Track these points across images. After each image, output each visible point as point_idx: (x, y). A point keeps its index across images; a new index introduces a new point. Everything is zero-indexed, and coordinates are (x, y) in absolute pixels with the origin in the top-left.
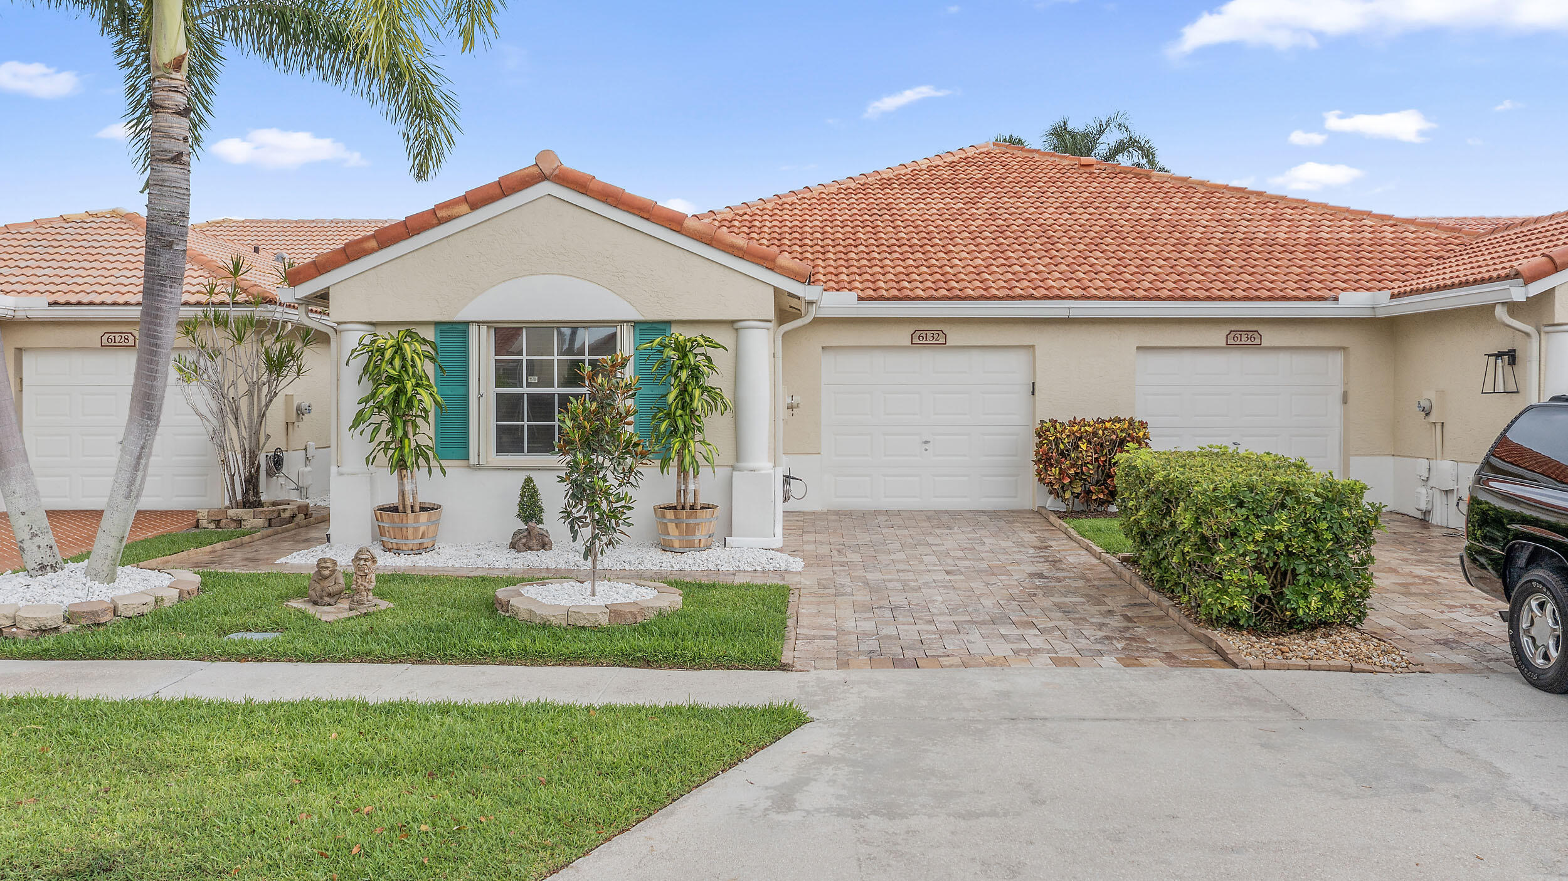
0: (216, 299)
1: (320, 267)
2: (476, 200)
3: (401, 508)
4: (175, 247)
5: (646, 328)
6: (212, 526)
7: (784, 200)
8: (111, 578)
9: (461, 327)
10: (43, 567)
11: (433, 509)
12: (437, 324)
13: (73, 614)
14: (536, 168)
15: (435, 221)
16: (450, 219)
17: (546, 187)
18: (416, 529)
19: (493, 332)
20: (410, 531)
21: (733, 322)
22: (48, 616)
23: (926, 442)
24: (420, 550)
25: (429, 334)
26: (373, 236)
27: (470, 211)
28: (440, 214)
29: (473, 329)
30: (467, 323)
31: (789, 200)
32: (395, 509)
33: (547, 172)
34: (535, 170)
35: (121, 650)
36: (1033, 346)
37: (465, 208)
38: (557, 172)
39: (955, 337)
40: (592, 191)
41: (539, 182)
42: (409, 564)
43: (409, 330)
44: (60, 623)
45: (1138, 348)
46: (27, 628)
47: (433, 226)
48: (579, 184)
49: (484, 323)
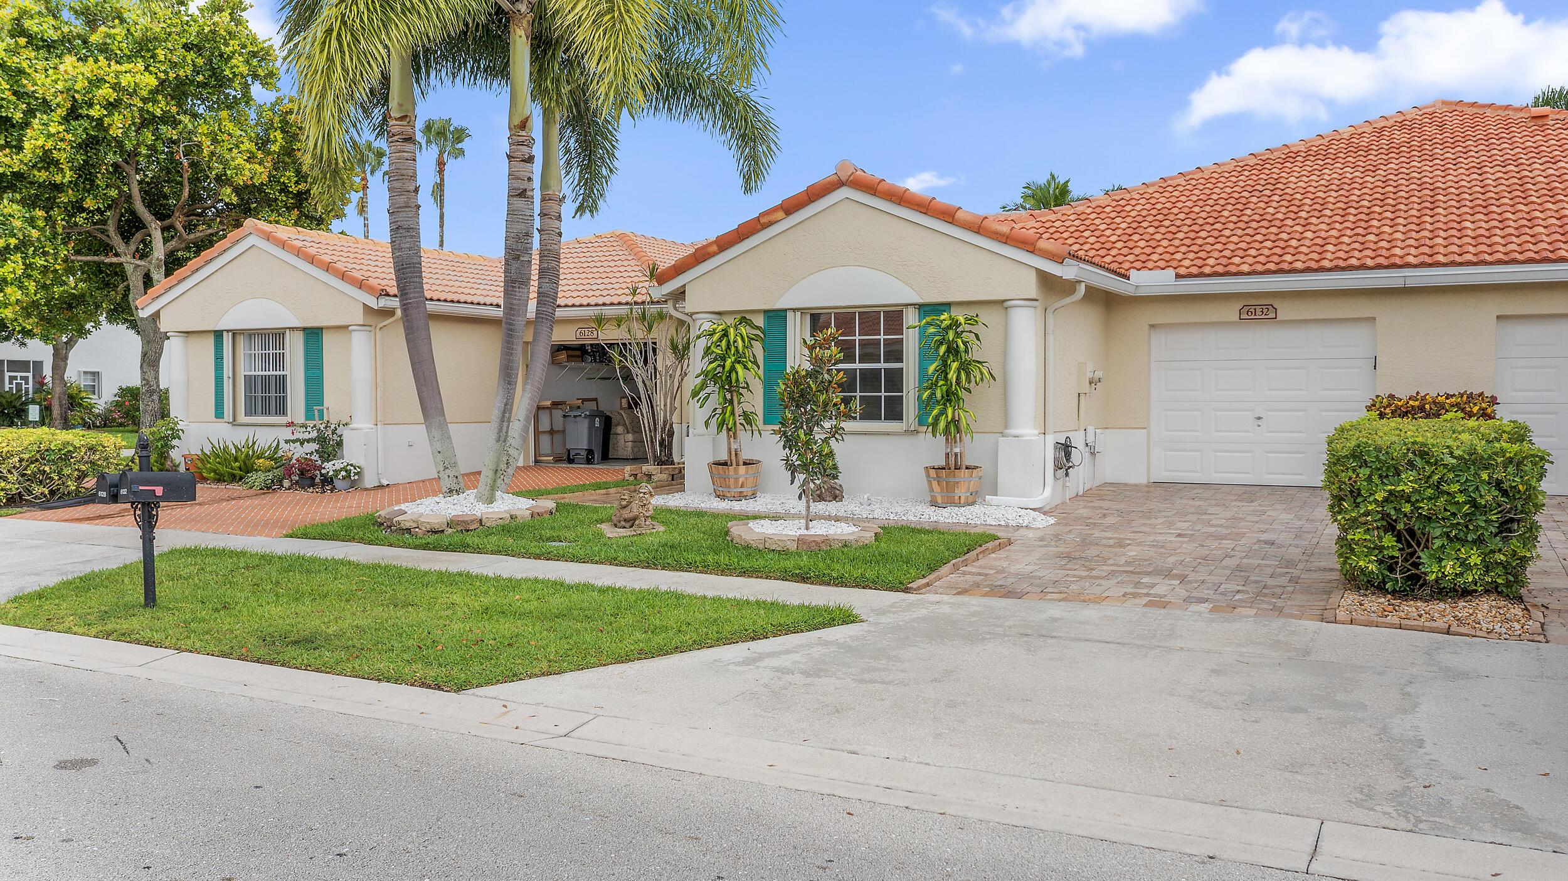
0: (638, 298)
1: (679, 269)
2: (790, 207)
3: (729, 463)
4: (522, 259)
5: (927, 309)
6: (632, 478)
7: (1169, 182)
8: (491, 500)
9: (783, 314)
10: (451, 491)
11: (750, 464)
12: (765, 312)
13: (452, 521)
14: (835, 176)
15: (759, 227)
16: (771, 224)
17: (844, 192)
18: (737, 480)
19: (808, 317)
20: (732, 481)
21: (1003, 301)
22: (436, 521)
23: (1259, 418)
24: (740, 497)
25: (759, 321)
26: (715, 242)
27: (784, 216)
28: (762, 220)
29: (790, 315)
30: (786, 310)
31: (1174, 183)
32: (725, 464)
33: (844, 179)
34: (835, 178)
35: (468, 546)
36: (1374, 319)
37: (781, 214)
38: (851, 178)
39: (1286, 311)
40: (880, 192)
41: (838, 188)
42: (728, 507)
43: (744, 319)
44: (444, 527)
45: (1498, 317)
46: (424, 529)
47: (758, 231)
48: (871, 188)
49: (798, 309)
